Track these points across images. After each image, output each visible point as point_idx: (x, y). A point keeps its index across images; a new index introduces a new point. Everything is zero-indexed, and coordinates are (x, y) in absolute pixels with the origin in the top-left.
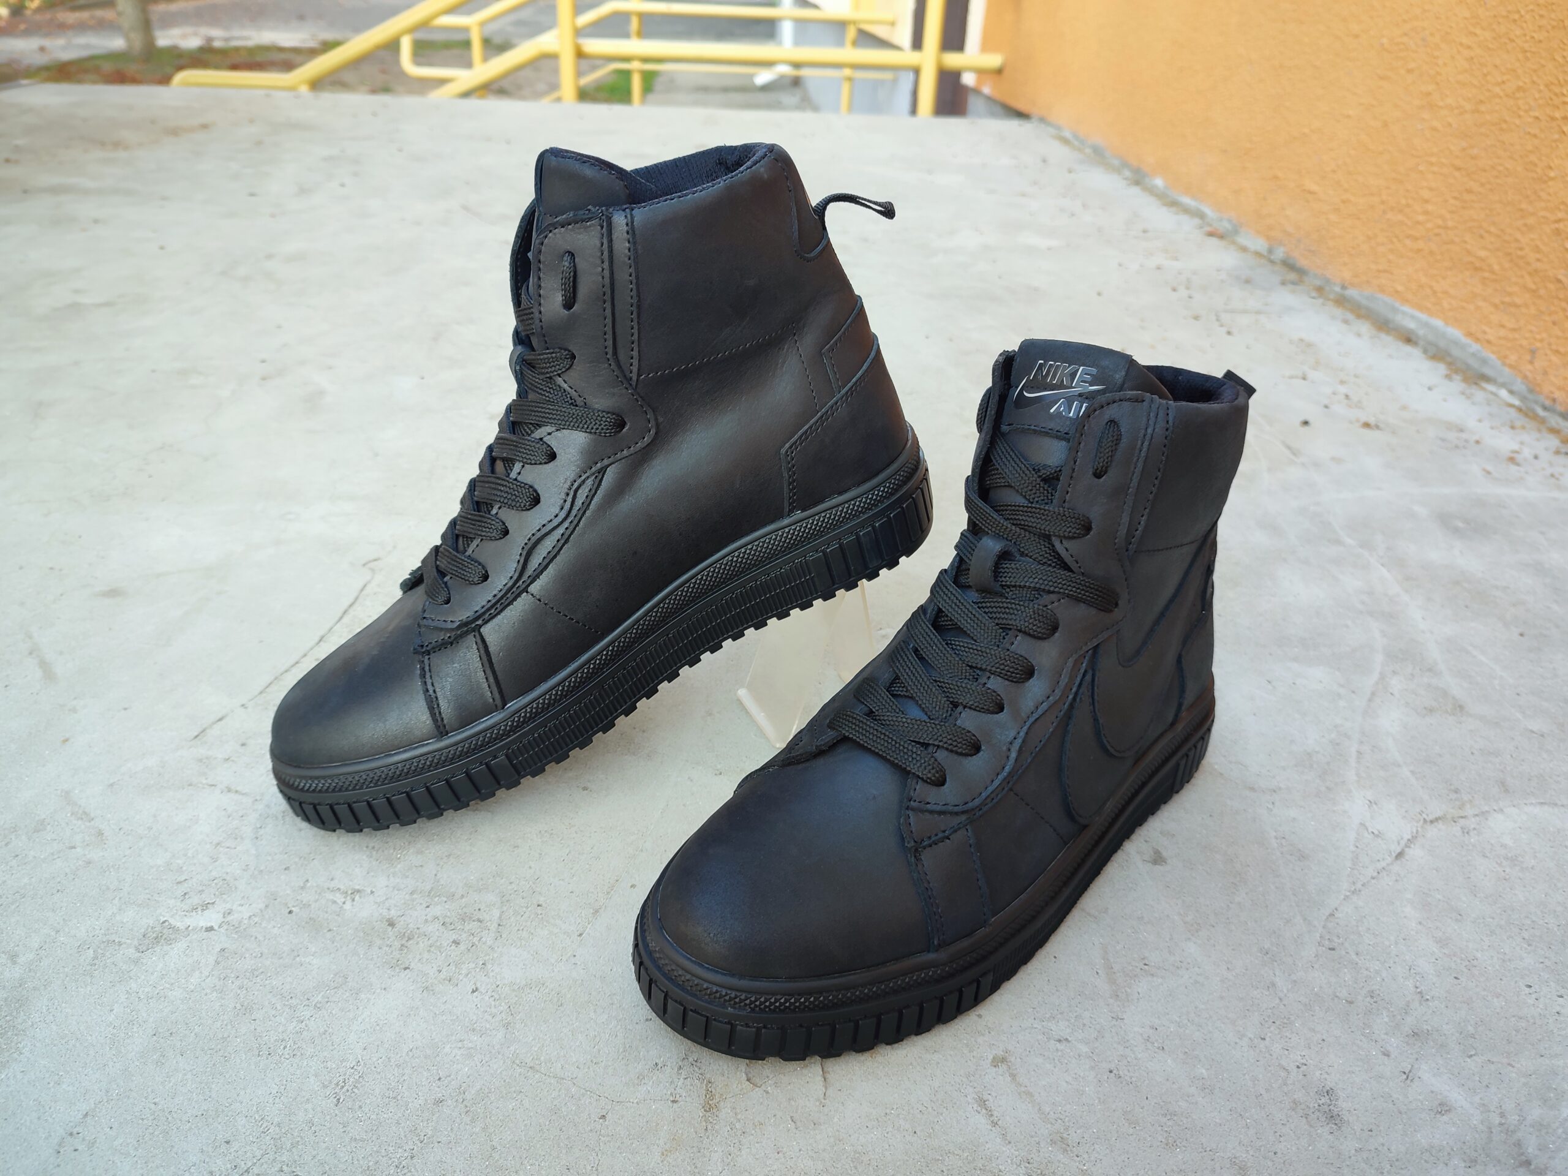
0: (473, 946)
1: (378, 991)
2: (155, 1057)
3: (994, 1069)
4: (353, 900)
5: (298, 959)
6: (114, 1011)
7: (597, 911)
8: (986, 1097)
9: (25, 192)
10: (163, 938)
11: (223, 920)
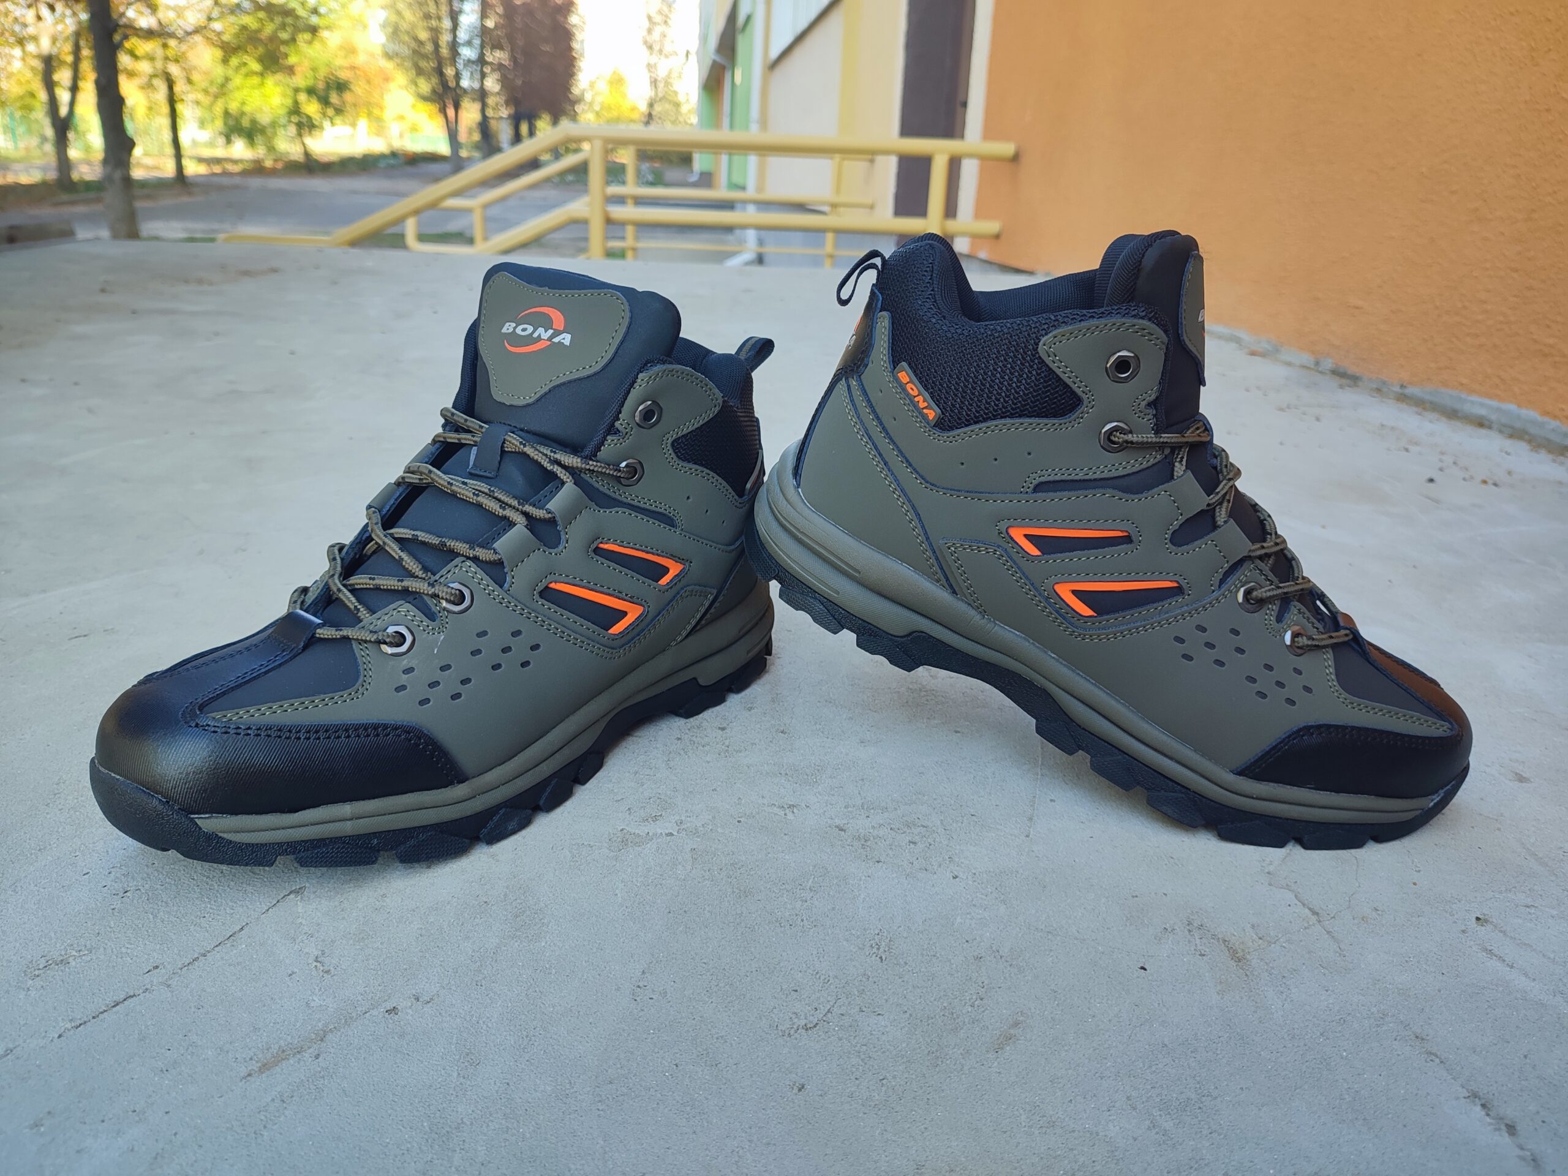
0: (930, 845)
1: (864, 878)
2: (681, 929)
3: (1483, 928)
4: (793, 812)
5: (770, 855)
6: (619, 895)
7: (1031, 819)
8: (1490, 948)
9: (134, 312)
10: (629, 841)
11: (678, 828)
